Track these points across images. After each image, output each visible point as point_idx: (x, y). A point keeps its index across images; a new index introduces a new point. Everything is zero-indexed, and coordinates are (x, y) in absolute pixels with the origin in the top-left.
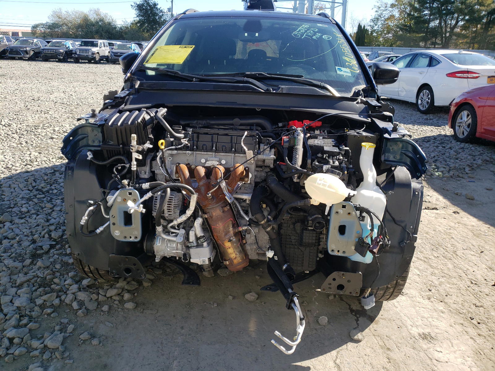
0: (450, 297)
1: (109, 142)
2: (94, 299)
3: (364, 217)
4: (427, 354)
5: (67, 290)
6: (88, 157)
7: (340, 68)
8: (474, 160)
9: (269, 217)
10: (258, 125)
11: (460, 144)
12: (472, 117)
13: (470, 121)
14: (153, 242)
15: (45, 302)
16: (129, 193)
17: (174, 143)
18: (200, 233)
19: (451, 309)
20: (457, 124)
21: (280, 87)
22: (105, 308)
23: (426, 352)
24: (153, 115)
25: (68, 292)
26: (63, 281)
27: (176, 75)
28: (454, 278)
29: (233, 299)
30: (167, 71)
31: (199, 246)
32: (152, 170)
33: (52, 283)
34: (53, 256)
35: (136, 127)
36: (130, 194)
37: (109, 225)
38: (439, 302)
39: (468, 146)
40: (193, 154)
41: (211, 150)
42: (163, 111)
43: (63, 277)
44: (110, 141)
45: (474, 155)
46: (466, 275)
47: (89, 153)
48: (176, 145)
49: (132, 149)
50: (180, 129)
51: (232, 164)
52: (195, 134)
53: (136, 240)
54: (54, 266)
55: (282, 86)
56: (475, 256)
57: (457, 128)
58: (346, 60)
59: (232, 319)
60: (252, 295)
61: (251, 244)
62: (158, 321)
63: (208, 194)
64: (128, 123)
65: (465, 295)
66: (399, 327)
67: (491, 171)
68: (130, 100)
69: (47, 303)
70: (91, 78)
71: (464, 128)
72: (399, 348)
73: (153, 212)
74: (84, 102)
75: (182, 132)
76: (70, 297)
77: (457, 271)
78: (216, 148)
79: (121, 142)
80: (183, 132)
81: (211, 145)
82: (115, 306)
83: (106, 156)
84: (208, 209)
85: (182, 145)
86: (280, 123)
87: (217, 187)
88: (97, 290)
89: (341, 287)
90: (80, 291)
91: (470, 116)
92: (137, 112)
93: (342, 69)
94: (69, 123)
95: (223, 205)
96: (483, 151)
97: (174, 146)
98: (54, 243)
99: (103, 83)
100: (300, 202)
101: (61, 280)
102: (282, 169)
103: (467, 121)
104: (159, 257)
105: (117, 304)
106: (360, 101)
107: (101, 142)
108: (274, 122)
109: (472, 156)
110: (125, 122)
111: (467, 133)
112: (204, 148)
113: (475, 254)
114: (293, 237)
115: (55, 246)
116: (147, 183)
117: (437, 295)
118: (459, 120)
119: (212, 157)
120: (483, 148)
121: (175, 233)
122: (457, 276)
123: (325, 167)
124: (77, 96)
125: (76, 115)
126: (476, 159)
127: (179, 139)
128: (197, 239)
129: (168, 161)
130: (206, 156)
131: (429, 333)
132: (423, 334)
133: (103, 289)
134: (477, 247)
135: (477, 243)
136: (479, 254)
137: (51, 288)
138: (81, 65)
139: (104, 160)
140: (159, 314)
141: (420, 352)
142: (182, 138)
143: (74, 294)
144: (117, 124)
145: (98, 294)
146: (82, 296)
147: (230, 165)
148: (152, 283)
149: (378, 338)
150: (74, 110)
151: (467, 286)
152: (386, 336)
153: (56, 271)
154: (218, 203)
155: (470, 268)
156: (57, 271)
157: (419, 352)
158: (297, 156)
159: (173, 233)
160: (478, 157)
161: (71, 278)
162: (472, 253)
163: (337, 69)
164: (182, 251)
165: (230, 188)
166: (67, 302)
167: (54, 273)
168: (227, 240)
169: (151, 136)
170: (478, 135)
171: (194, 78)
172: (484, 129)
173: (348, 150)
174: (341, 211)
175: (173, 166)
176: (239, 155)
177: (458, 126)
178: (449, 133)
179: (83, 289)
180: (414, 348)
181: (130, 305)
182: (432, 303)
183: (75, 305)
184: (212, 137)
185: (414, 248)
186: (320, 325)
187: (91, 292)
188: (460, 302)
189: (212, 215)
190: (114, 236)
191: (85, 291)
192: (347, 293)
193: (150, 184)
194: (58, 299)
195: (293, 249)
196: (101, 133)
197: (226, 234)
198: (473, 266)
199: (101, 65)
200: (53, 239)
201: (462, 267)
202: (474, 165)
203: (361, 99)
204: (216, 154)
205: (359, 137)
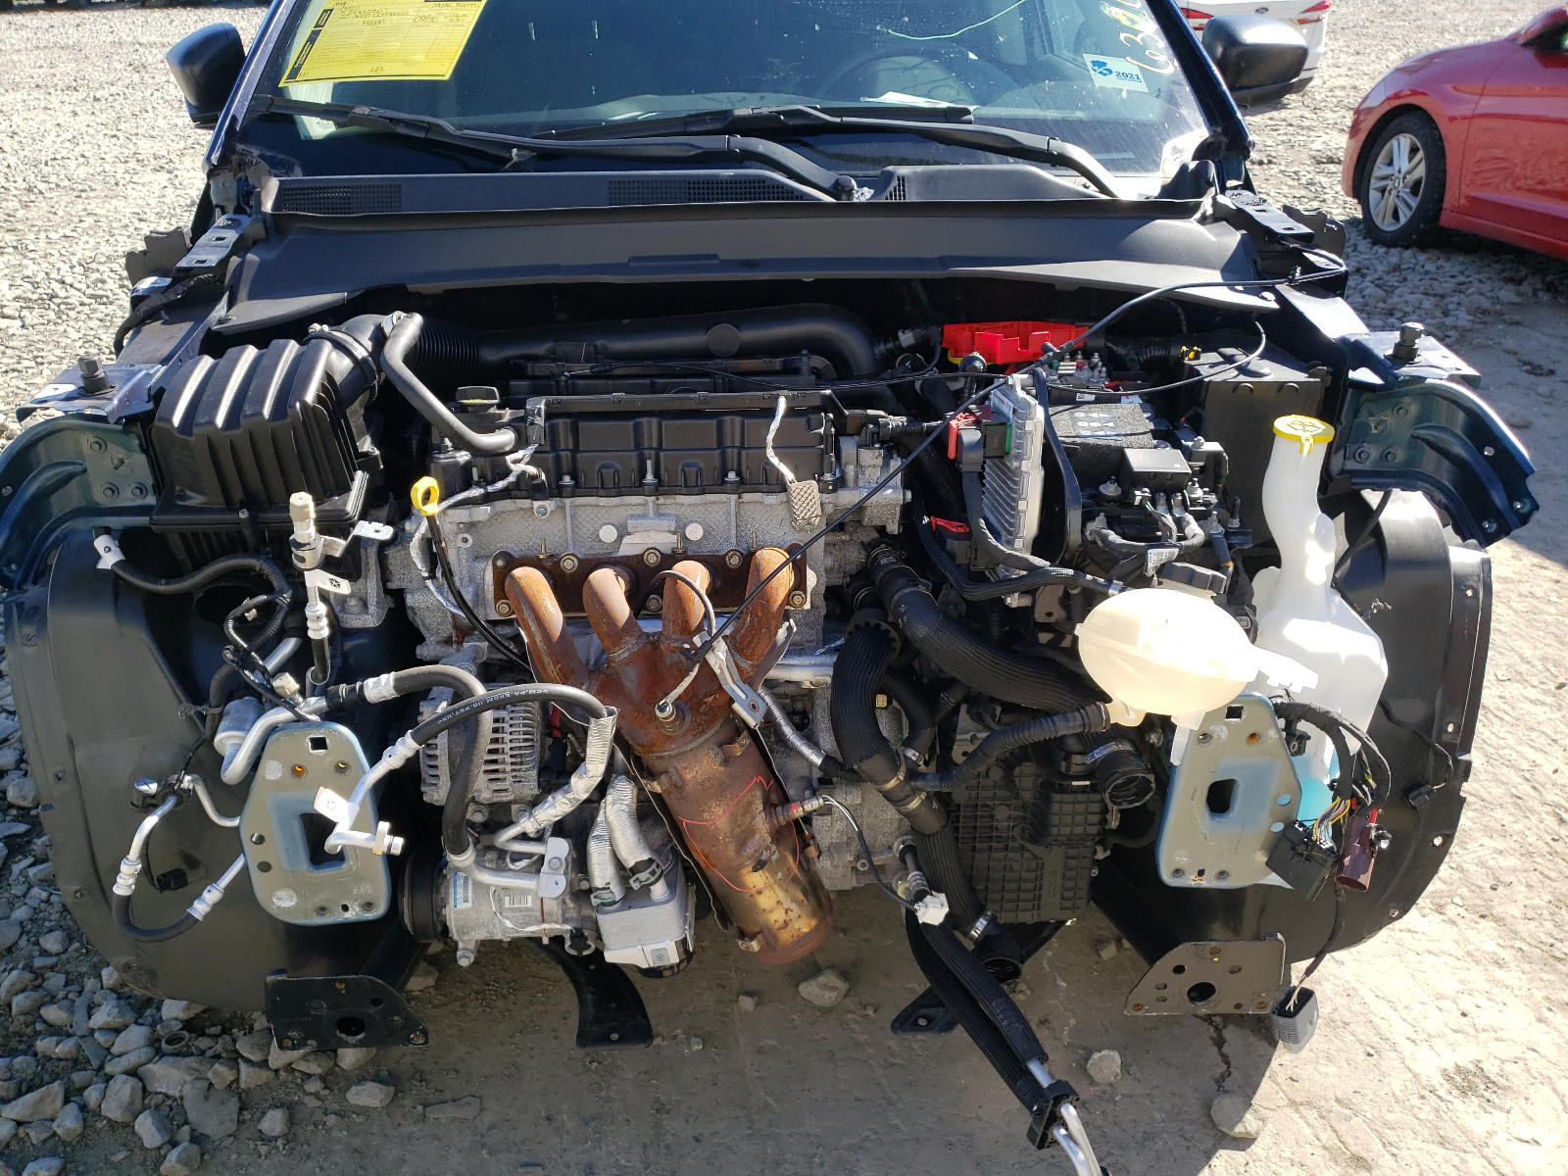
0: (1507, 891)
1: (184, 497)
2: (219, 1085)
3: (1304, 738)
4: (1494, 1162)
5: (104, 1052)
6: (98, 557)
7: (1101, 58)
8: (1446, 314)
9: (911, 754)
10: (818, 346)
11: (1386, 253)
12: (1427, 157)
13: (1421, 171)
14: (438, 891)
15: (21, 1130)
16: (312, 740)
17: (475, 470)
18: (633, 851)
19: (1525, 947)
20: (1374, 184)
21: (890, 175)
22: (273, 1122)
23: (1486, 1150)
24: (366, 354)
25: (108, 1069)
26: (81, 1012)
27: (431, 136)
28: (1499, 810)
29: (757, 1004)
30: (391, 120)
31: (635, 897)
32: (392, 585)
33: (39, 1027)
34: (25, 896)
35: (301, 430)
36: (319, 744)
37: (245, 869)
38: (1476, 917)
39: (1413, 261)
40: (563, 508)
41: (637, 487)
42: (406, 329)
43: (80, 993)
44: (189, 493)
45: (1441, 291)
46: (1535, 788)
47: (101, 543)
48: (485, 481)
49: (302, 560)
50: (492, 405)
51: (733, 540)
52: (560, 421)
53: (370, 916)
54: (37, 943)
55: (903, 170)
56: (1543, 703)
57: (1374, 195)
58: (1118, 22)
59: (770, 1100)
60: (825, 987)
61: (835, 848)
62: (489, 1154)
63: (662, 710)
64: (261, 414)
65: (1553, 875)
66: (1372, 1052)
67: (1508, 352)
68: (248, 275)
69: (32, 1134)
70: (67, 68)
71: (1398, 196)
72: (1395, 1151)
73: (423, 789)
74: (53, 179)
75: (500, 417)
76: (122, 1090)
77: (1502, 778)
78: (657, 474)
79: (238, 494)
80: (507, 414)
81: (635, 464)
82: (312, 1102)
83: (181, 554)
84: (661, 758)
85: (511, 478)
86: (904, 328)
87: (696, 669)
88: (228, 1038)
89: (1202, 991)
90: (159, 1053)
91: (1420, 154)
92: (292, 348)
93: (1112, 63)
94: (7, 271)
95: (722, 737)
96: (1462, 273)
97: (478, 485)
98: (21, 828)
99: (113, 89)
100: (1067, 720)
101: (71, 1010)
102: (952, 556)
103: (1409, 172)
104: (472, 946)
105: (317, 1095)
106: (1210, 211)
107: (150, 490)
108: (879, 328)
109: (1435, 295)
110: (248, 409)
111: (1409, 214)
112: (609, 483)
113: (1543, 698)
114: (1002, 814)
115: (29, 842)
116: (384, 677)
117: (1464, 891)
118: (1380, 169)
119: (644, 516)
120: (1463, 263)
121: (529, 856)
122: (1508, 799)
123: (1156, 557)
124: (22, 154)
125: (32, 236)
126: (1451, 306)
127: (496, 455)
128: (624, 873)
129: (456, 551)
130: (619, 515)
131: (1477, 1063)
132: (1459, 1070)
133: (251, 1028)
134: (1540, 668)
135: (1536, 647)
136: (1554, 696)
137: (35, 1054)
138: (20, 17)
139: (175, 573)
140: (488, 1118)
141: (1469, 1157)
142: (508, 449)
143: (133, 1073)
144: (212, 422)
145: (234, 1059)
146: (169, 1077)
147: (726, 544)
148: (437, 975)
149: (1312, 1115)
150: (20, 214)
151: (1548, 838)
152: (1337, 1100)
153: (45, 967)
154: (703, 732)
155: (1539, 757)
156: (52, 968)
157: (1462, 1154)
158: (1022, 505)
159: (517, 857)
160: (1456, 299)
161: (112, 990)
162: (1533, 694)
163: (1090, 66)
164: (565, 921)
165: (745, 664)
166: (109, 1115)
167: (38, 977)
168: (749, 865)
169: (366, 445)
170: (1446, 219)
171: (514, 146)
172: (1468, 197)
173: (1216, 455)
174: (1222, 730)
175: (480, 565)
176: (757, 496)
177: (1376, 189)
178: (1341, 210)
179: (169, 1042)
180: (1443, 1142)
181: (368, 1096)
182: (1455, 928)
183: (147, 1129)
184: (637, 428)
185: (1462, 801)
186: (1092, 1082)
187: (202, 1053)
188: (1545, 912)
189: (682, 780)
190: (272, 910)
191: (177, 1054)
192: (1226, 1007)
193: (397, 680)
194: (72, 1108)
195: (1002, 855)
196: (144, 450)
197: (742, 844)
198: (1547, 748)
199: (96, 13)
200: (14, 812)
201: (1514, 754)
202: (1450, 333)
203: (1215, 203)
204: (662, 500)
205: (1251, 390)
